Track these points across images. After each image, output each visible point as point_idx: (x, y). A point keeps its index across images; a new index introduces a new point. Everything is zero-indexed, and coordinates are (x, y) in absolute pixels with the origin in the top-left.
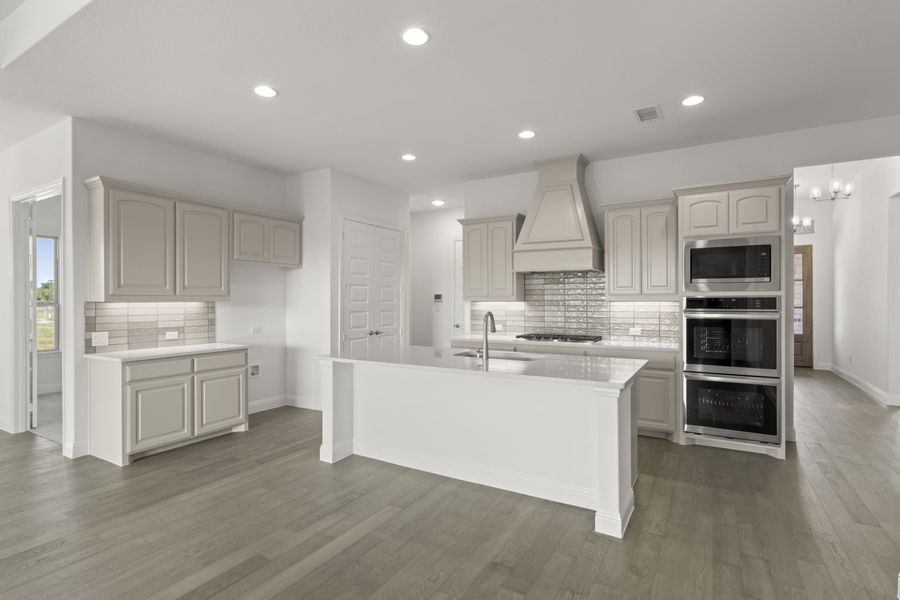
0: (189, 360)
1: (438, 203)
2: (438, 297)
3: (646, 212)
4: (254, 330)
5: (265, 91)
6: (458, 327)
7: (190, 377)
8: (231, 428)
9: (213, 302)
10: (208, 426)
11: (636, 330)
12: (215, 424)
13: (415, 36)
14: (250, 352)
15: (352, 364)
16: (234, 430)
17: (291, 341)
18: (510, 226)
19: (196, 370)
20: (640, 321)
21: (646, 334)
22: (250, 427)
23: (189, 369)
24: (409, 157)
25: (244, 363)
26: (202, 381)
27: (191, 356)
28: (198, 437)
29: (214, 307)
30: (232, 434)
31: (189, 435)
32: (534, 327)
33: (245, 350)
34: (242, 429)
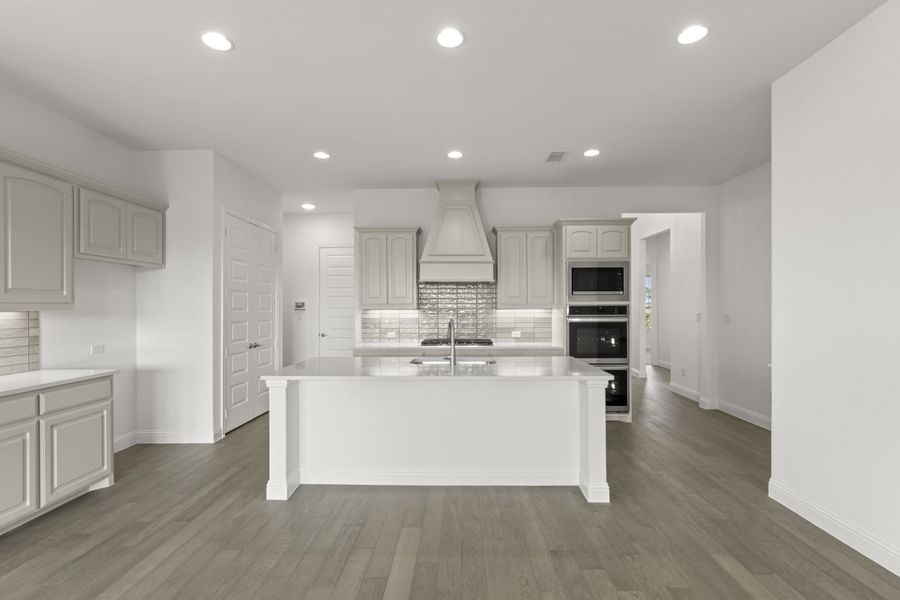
0: (33, 398)
1: (308, 207)
2: (300, 306)
3: (531, 235)
4: (94, 350)
5: (216, 41)
6: (323, 335)
7: (34, 423)
8: (88, 488)
9: (37, 313)
10: (61, 489)
11: (516, 334)
12: (69, 486)
13: (450, 38)
14: (115, 378)
15: (297, 382)
16: (91, 489)
17: (143, 360)
18: (411, 238)
19: (43, 410)
20: (521, 325)
21: (525, 337)
22: (117, 478)
23: (33, 412)
24: (321, 155)
25: (109, 394)
26: (52, 427)
27: (36, 392)
28: (43, 509)
29: (37, 319)
30: (88, 493)
31: (34, 508)
32: (428, 332)
33: (109, 377)
34: (106, 484)
